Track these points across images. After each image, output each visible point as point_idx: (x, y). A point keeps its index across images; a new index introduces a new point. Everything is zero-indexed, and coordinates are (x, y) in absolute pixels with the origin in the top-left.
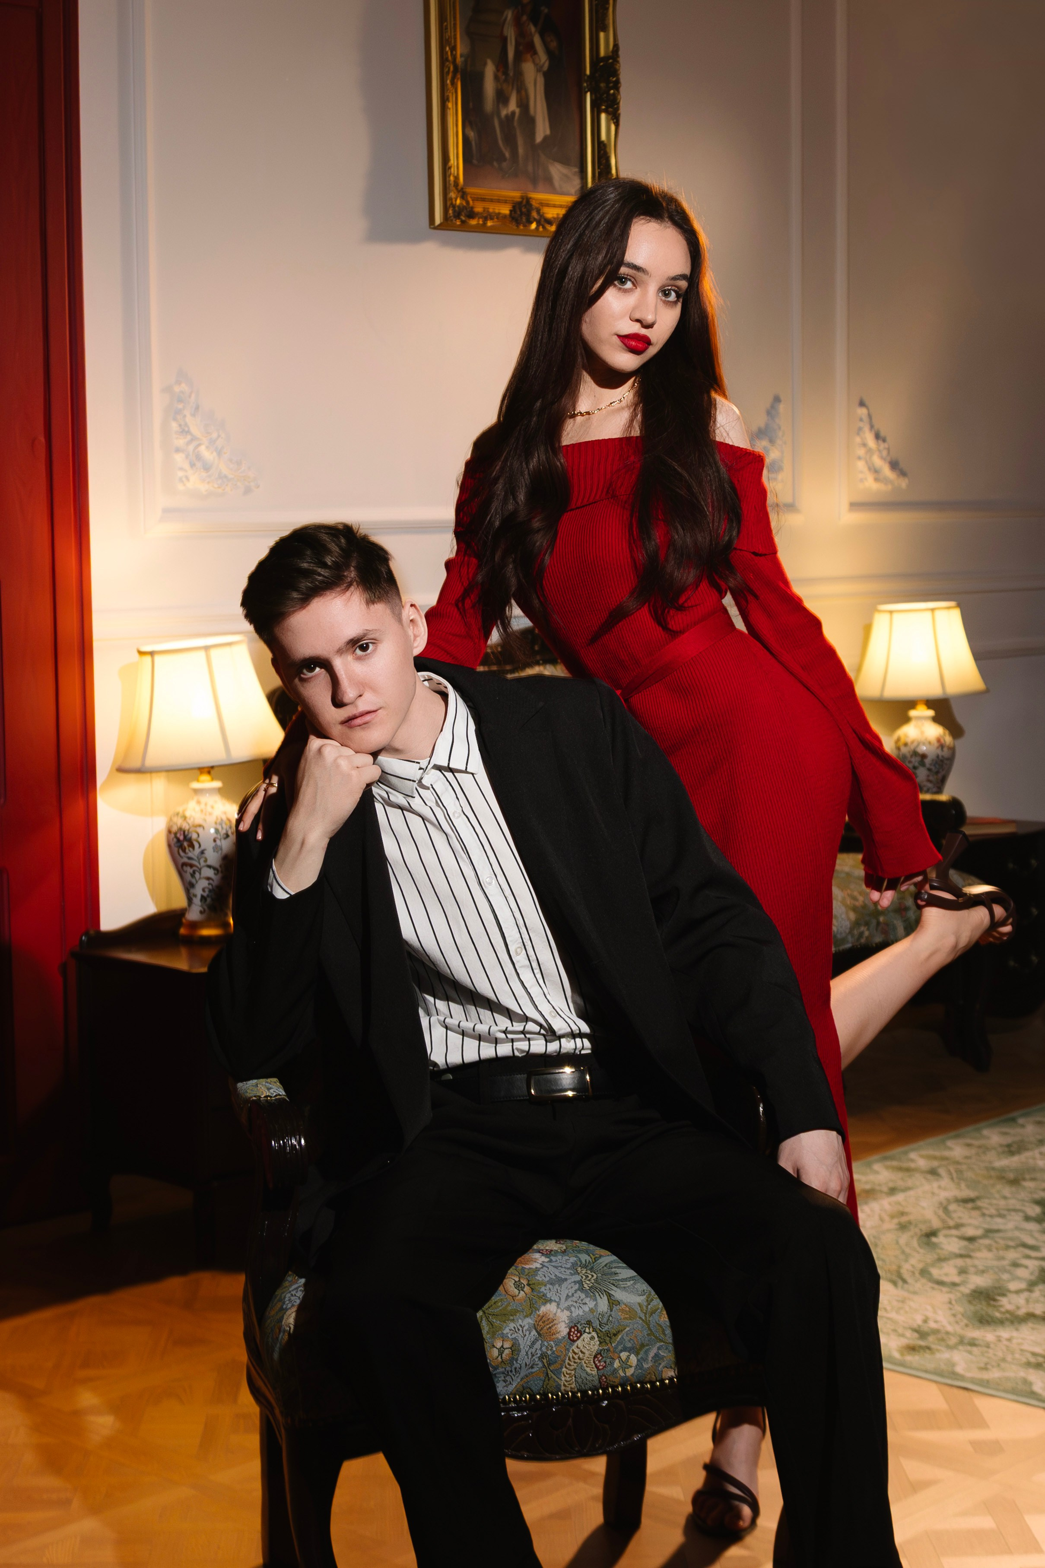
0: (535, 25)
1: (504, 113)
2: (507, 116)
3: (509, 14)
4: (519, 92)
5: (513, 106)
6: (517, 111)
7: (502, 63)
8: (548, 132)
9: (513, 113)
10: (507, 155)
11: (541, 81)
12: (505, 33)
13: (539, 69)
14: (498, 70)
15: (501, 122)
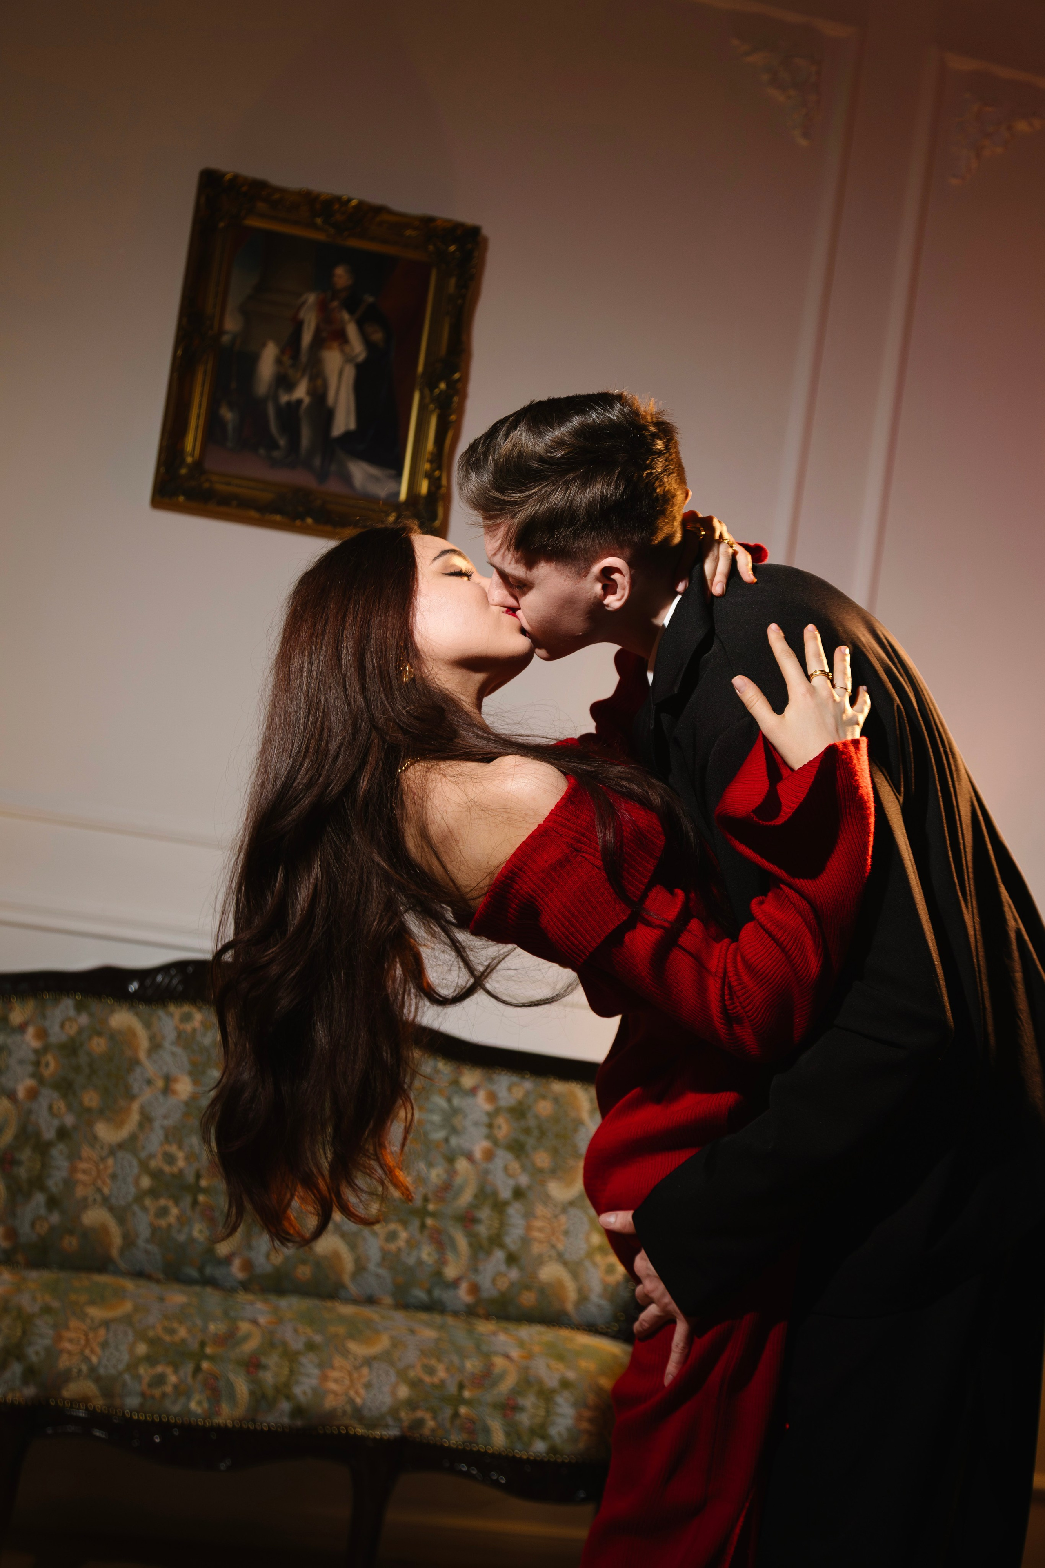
0: (351, 312)
1: (284, 398)
2: (289, 403)
3: (311, 298)
4: (312, 379)
5: (301, 392)
6: (307, 400)
7: (291, 346)
8: (352, 426)
9: (299, 402)
10: (282, 442)
11: (350, 373)
12: (302, 315)
13: (349, 359)
14: (283, 351)
15: (279, 410)
